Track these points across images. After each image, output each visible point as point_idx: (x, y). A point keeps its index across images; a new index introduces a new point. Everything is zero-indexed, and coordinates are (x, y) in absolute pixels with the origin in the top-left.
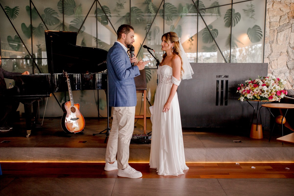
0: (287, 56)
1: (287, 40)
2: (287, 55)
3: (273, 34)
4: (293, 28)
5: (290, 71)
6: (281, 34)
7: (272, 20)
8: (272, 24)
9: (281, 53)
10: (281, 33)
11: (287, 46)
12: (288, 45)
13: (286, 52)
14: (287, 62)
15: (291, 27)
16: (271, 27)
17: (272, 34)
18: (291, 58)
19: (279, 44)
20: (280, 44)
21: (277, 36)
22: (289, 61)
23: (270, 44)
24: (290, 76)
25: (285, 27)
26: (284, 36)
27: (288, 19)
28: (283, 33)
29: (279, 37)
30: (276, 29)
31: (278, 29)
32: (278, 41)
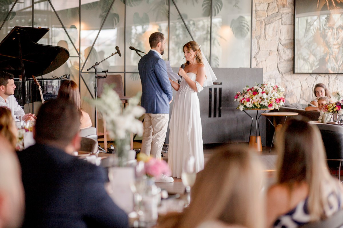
0: (277, 56)
1: (276, 35)
2: (278, 54)
4: (283, 19)
5: (282, 75)
7: (258, 8)
8: (258, 13)
9: (271, 52)
10: (269, 26)
11: (277, 43)
12: (279, 42)
13: (276, 50)
14: (277, 64)
15: (282, 18)
16: (258, 18)
17: (259, 27)
18: (282, 59)
19: (267, 40)
20: (269, 40)
21: (265, 29)
22: (280, 63)
23: (257, 39)
24: (282, 82)
25: (274, 17)
26: (273, 30)
27: (277, 7)
28: (272, 25)
29: (267, 30)
30: (264, 20)
31: (266, 20)
32: (267, 36)
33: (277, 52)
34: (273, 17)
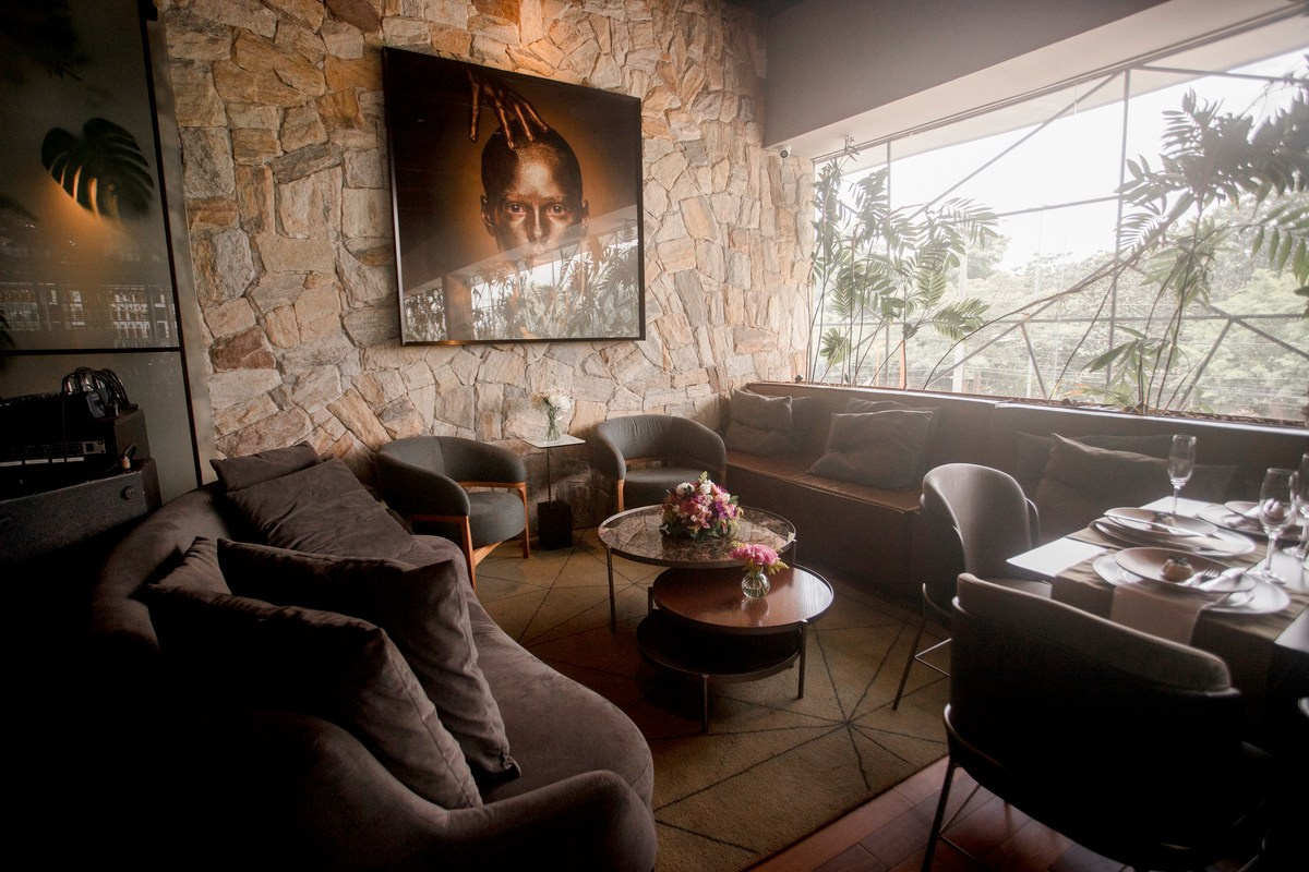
0: (337, 292)
1: (327, 219)
2: (339, 284)
3: (256, 189)
4: (348, 167)
5: (362, 352)
6: (295, 192)
7: (241, 121)
8: (240, 137)
9: (310, 278)
10: (293, 187)
11: (334, 247)
12: (340, 243)
13: (332, 272)
14: (340, 316)
15: (342, 164)
16: (241, 155)
17: (250, 189)
18: (357, 300)
19: (291, 235)
20: (299, 236)
21: (278, 198)
22: (349, 313)
23: (246, 232)
24: (366, 373)
25: (310, 159)
26: (312, 202)
27: (322, 126)
28: (306, 187)
29: (286, 203)
30: (270, 165)
31: (277, 168)
32: (288, 223)
33: (334, 279)
34: (306, 156)
